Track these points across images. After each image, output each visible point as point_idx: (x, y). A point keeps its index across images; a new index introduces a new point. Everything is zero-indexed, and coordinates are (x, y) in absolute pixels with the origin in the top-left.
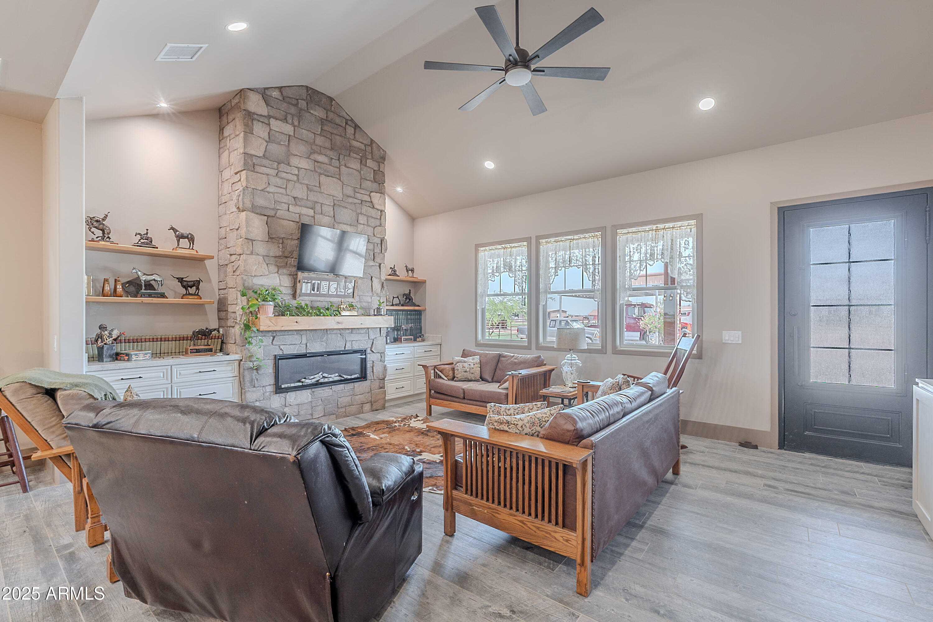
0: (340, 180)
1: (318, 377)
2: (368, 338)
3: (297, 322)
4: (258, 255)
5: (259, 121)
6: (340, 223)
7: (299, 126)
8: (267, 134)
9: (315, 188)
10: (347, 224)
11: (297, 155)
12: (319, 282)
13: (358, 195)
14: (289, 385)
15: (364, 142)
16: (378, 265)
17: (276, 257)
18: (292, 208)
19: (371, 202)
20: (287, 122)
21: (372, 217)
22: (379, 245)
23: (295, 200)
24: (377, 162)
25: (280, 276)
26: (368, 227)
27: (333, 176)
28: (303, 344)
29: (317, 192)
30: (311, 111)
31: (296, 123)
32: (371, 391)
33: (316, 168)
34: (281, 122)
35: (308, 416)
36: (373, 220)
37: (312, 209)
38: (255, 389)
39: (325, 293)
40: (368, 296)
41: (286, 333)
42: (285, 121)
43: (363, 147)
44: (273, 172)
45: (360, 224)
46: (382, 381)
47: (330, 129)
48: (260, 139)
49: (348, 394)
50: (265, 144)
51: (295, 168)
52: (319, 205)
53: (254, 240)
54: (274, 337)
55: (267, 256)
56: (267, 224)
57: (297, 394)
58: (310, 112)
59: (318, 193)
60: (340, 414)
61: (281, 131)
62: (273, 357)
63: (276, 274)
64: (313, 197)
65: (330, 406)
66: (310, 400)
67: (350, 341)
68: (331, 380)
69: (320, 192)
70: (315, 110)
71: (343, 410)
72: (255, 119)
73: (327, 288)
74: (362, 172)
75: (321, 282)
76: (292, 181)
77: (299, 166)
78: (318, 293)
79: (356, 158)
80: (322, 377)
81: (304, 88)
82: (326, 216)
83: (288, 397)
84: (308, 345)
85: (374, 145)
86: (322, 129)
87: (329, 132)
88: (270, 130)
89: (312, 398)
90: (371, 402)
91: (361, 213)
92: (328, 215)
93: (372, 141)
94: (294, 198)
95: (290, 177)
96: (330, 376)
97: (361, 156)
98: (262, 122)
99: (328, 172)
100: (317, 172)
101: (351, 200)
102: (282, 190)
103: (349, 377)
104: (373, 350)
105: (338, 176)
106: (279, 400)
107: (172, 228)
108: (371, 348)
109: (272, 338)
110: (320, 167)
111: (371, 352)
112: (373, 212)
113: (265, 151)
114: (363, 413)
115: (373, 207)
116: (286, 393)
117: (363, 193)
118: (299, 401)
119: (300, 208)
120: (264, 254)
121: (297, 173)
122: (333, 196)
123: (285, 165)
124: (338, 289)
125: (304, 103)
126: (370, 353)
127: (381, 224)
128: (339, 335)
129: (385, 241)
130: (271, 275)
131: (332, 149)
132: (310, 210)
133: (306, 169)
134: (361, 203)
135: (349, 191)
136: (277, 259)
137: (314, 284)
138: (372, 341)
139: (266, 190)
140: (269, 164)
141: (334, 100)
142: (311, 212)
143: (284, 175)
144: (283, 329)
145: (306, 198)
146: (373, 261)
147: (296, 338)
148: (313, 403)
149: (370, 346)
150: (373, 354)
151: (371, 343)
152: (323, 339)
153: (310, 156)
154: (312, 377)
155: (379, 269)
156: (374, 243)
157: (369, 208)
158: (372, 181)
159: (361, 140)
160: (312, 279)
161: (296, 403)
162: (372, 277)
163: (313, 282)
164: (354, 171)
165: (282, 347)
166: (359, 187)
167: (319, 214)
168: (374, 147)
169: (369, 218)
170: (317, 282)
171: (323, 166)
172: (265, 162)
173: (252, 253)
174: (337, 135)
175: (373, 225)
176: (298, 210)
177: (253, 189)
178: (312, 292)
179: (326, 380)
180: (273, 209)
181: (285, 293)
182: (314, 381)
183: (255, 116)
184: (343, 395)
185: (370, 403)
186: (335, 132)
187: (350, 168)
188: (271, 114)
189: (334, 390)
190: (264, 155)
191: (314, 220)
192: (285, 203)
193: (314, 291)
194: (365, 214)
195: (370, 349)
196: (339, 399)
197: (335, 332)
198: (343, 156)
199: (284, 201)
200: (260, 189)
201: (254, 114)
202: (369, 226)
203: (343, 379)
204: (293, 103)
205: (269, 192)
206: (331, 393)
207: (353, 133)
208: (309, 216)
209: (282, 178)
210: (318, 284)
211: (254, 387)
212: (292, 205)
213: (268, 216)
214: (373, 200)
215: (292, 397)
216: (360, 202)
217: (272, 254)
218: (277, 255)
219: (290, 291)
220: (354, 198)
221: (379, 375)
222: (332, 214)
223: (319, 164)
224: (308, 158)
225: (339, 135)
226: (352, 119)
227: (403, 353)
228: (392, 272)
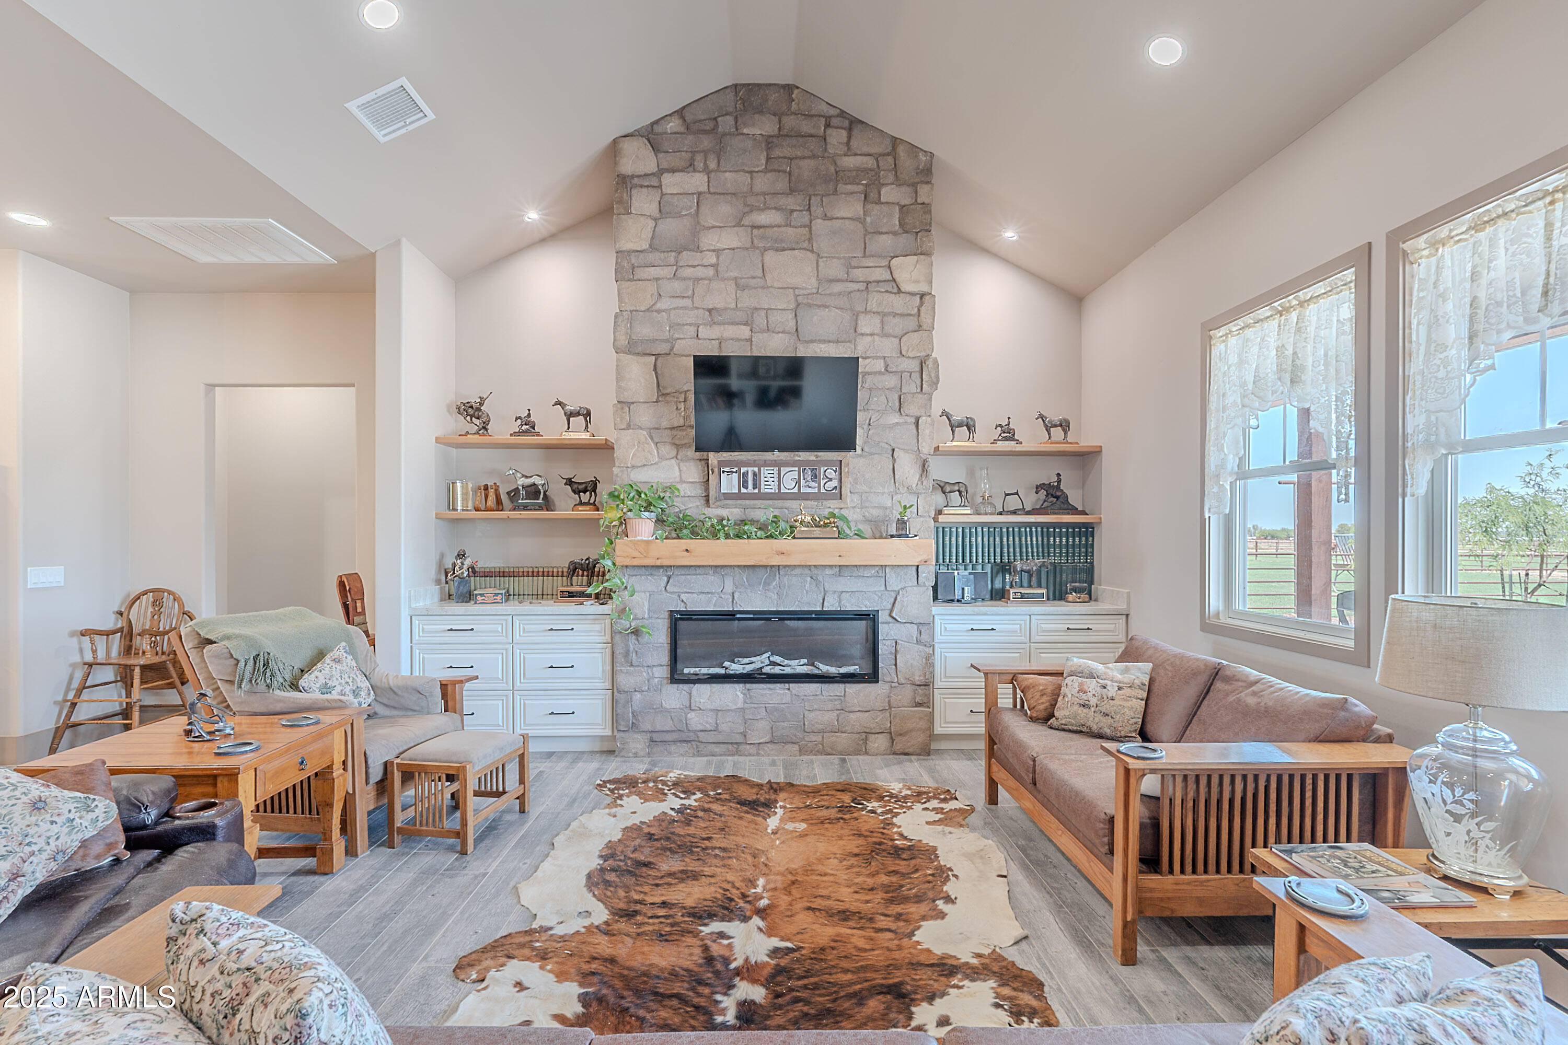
0: (812, 251)
1: (760, 662)
2: (883, 588)
3: (687, 550)
4: (640, 428)
5: (641, 186)
6: (812, 341)
7: (718, 169)
8: (655, 205)
9: (753, 282)
10: (829, 342)
11: (714, 227)
12: (756, 469)
13: (859, 274)
14: (697, 669)
15: (872, 151)
16: (913, 420)
17: (672, 429)
18: (704, 332)
19: (894, 280)
20: (695, 171)
21: (895, 315)
22: (916, 376)
23: (711, 314)
24: (908, 186)
25: (681, 464)
26: (884, 339)
27: (794, 246)
28: (725, 594)
29: (755, 288)
30: (745, 131)
31: (712, 165)
32: (890, 707)
33: (756, 241)
34: (681, 174)
35: (737, 736)
36: (897, 320)
37: (746, 324)
38: (632, 668)
39: (773, 491)
40: (884, 493)
41: (692, 571)
42: (691, 169)
43: (870, 162)
44: (667, 272)
45: (863, 335)
46: (920, 691)
47: (787, 152)
48: (642, 218)
49: (830, 706)
50: (652, 224)
51: (711, 253)
52: (763, 313)
53: (633, 403)
54: (669, 578)
55: (657, 429)
56: (655, 369)
57: (714, 690)
58: (743, 134)
59: (760, 290)
60: (810, 744)
61: (682, 191)
62: (666, 615)
63: (673, 461)
64: (747, 301)
65: (785, 724)
66: (740, 705)
67: (835, 592)
68: (788, 670)
69: (763, 288)
70: (753, 125)
71: (818, 738)
72: (636, 186)
73: (776, 480)
74: (868, 219)
75: (760, 470)
76: (702, 279)
77: (720, 246)
78: (756, 491)
79: (852, 193)
80: (767, 662)
81: (729, 90)
82: (779, 332)
83: (694, 693)
84: (736, 596)
85: (901, 150)
86: (768, 159)
87: (785, 158)
88: (662, 195)
89: (745, 702)
90: (890, 733)
91: (866, 312)
92: (781, 330)
93: (895, 141)
94: (710, 311)
95: (700, 272)
96: (786, 662)
97: (866, 185)
98: (648, 186)
99: (782, 241)
100: (758, 248)
101: (838, 288)
102: (685, 300)
103: (832, 670)
104: (894, 615)
105: (805, 245)
106: (678, 695)
107: (559, 403)
108: (891, 611)
109: (666, 579)
110: (763, 237)
111: (890, 620)
112: (898, 303)
113: (653, 238)
114: (866, 753)
115: (899, 291)
116: (692, 685)
117: (871, 265)
118: (717, 704)
119: (722, 327)
120: (652, 426)
121: (713, 260)
122: (794, 289)
123: (689, 253)
124: (803, 482)
125: (730, 120)
126: (888, 623)
127: (920, 326)
128: (809, 579)
129: (930, 363)
130: (664, 463)
131: (792, 191)
132: (743, 327)
133: (733, 249)
134: (867, 288)
135: (834, 269)
136: (674, 432)
137: (746, 475)
138: (894, 595)
139: (654, 308)
140: (660, 259)
141: (798, 88)
142: (745, 332)
143: (688, 272)
145: (733, 306)
146: (897, 415)
147: (711, 581)
148: (747, 711)
149: (890, 607)
150: (898, 625)
151: (892, 600)
152: (769, 584)
153: (741, 220)
154: (746, 660)
155: (915, 431)
156: (902, 372)
157: (887, 295)
158: (895, 234)
159: (865, 149)
160: (740, 464)
161: (712, 707)
162: (893, 450)
163: (743, 470)
164: (847, 222)
165: (683, 597)
166: (860, 255)
167: (762, 331)
168: (902, 154)
169: (886, 318)
170: (750, 469)
171: (769, 232)
172: (653, 257)
173: (629, 427)
174: (804, 158)
175: (898, 331)
176: (716, 332)
177: (631, 311)
178: (743, 490)
179: (777, 670)
180: (667, 341)
181: (689, 494)
182: (749, 668)
183: (636, 181)
184: (815, 707)
185: (888, 736)
186: (799, 154)
187: (837, 218)
188: (665, 165)
189: (794, 692)
190: (651, 246)
191: (751, 345)
192: (690, 325)
193: (747, 488)
194: (874, 310)
195: (887, 612)
196: (806, 713)
197: (798, 571)
198: (819, 198)
199: (689, 321)
200: (643, 309)
201: (633, 177)
202: (888, 336)
203: (816, 671)
204: (708, 128)
205: (659, 311)
206: (787, 699)
207: (845, 140)
208: (738, 340)
209: (684, 279)
210: (755, 474)
211: (632, 665)
212: (705, 324)
213: (657, 356)
214: (896, 276)
215: (704, 694)
216: (862, 286)
217: (665, 423)
218: (676, 425)
219: (699, 491)
220: (847, 281)
221: (913, 675)
222: (791, 324)
223: (761, 230)
224: (739, 225)
225: (809, 157)
226: (842, 112)
227: (993, 629)
228: (1003, 435)
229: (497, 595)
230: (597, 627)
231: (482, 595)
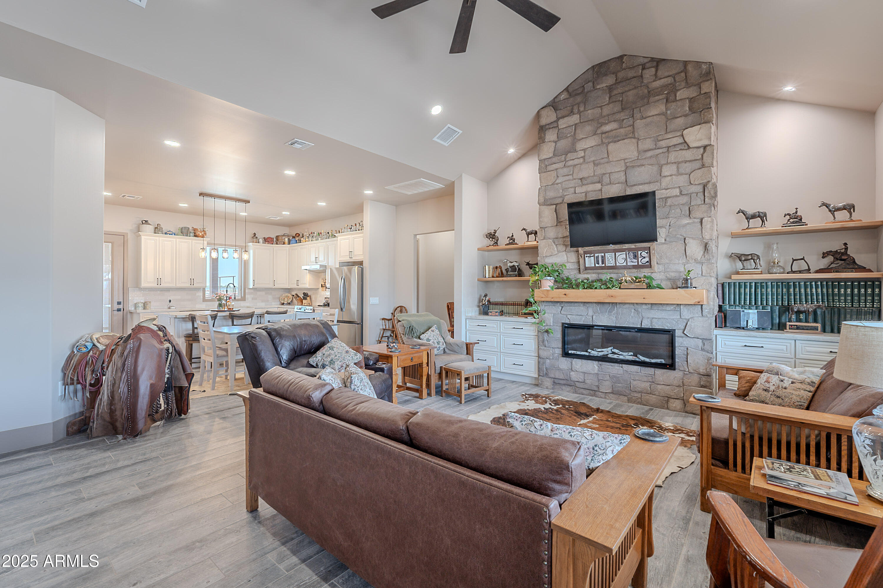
0: (635, 138)
1: (607, 351)
2: (679, 317)
3: (565, 294)
4: (549, 239)
5: (550, 128)
6: (634, 185)
7: (585, 110)
8: (556, 135)
9: (602, 161)
10: (645, 184)
11: (583, 138)
12: (603, 254)
13: (663, 143)
14: (575, 352)
15: (671, 73)
16: (699, 220)
17: (564, 237)
18: (578, 190)
19: (685, 142)
20: (574, 114)
21: (686, 162)
22: (701, 195)
23: (581, 181)
24: (695, 86)
25: (568, 254)
26: (679, 177)
27: (624, 137)
28: (589, 316)
29: (603, 164)
30: (598, 87)
31: (582, 109)
32: (683, 385)
33: (604, 140)
34: (567, 118)
35: (595, 387)
36: (688, 164)
37: (599, 182)
38: (545, 348)
39: (612, 265)
40: (679, 263)
41: (572, 304)
42: (572, 114)
43: (670, 80)
44: (561, 165)
45: (665, 176)
46: (704, 378)
47: (620, 91)
48: (550, 143)
49: (645, 379)
50: (554, 144)
51: (581, 151)
52: (607, 175)
53: (546, 227)
54: (562, 307)
55: (557, 238)
56: (556, 211)
57: (583, 362)
58: (596, 89)
59: (606, 164)
60: (634, 398)
61: (567, 125)
62: (561, 325)
63: (564, 253)
64: (599, 171)
65: (620, 385)
66: (596, 372)
67: (648, 318)
68: (621, 357)
69: (607, 162)
70: (602, 83)
71: (639, 395)
72: (547, 129)
73: (614, 259)
74: (669, 112)
75: (605, 255)
76: (577, 165)
77: (586, 147)
78: (604, 265)
79: (658, 101)
80: (610, 352)
81: (590, 70)
82: (616, 184)
83: (573, 363)
84: (594, 317)
85: (689, 66)
86: (610, 98)
87: (619, 93)
88: (559, 130)
89: (599, 371)
90: (684, 400)
91: (667, 163)
92: (617, 182)
93: (686, 63)
94: (581, 179)
95: (576, 162)
96: (621, 353)
97: (667, 94)
98: (552, 128)
99: (618, 136)
100: (605, 143)
101: (649, 154)
102: (569, 176)
103: (647, 360)
104: (685, 332)
105: (631, 135)
106: (566, 363)
107: (524, 229)
108: (684, 330)
109: (561, 308)
110: (607, 137)
111: (683, 335)
112: (688, 155)
113: (554, 151)
114: (668, 408)
115: (689, 147)
116: (572, 359)
117: (670, 137)
118: (584, 370)
119: (587, 186)
120: (554, 237)
121: (583, 154)
122: (624, 160)
123: (571, 154)
124: (628, 259)
125: (590, 84)
126: (682, 337)
127: (704, 165)
128: (633, 310)
129: (710, 186)
130: (560, 254)
131: (623, 109)
132: (597, 184)
133: (592, 147)
134: (668, 150)
135: (648, 144)
136: (564, 239)
137: (598, 257)
138: (686, 321)
139: (555, 183)
140: (558, 160)
141: (626, 55)
142: (598, 186)
143: (571, 163)
144: (552, 300)
145: (593, 174)
146: (688, 219)
147: (581, 309)
148: (599, 375)
149: (683, 328)
150: (688, 338)
151: (685, 324)
152: (611, 312)
153: (596, 131)
154: (599, 350)
155: (700, 226)
156: (691, 194)
157: (681, 151)
158: (686, 116)
159: (667, 74)
160: (594, 252)
161: (582, 371)
162: (685, 239)
163: (596, 255)
164: (655, 117)
165: (569, 316)
166: (663, 133)
167: (607, 184)
168: (690, 69)
169: (680, 165)
170: (600, 255)
171: (611, 134)
172: (555, 160)
173: (544, 239)
174: (630, 90)
175: (688, 171)
176: (584, 189)
177: (545, 186)
178: (597, 265)
179: (615, 356)
180: (561, 197)
181: (571, 268)
182: (601, 354)
183: (547, 127)
184: (637, 378)
185: (682, 402)
186: (627, 89)
187: (649, 117)
188: (559, 116)
189: (625, 369)
190: (554, 155)
191: (602, 192)
192: (571, 188)
193: (598, 264)
194: (672, 162)
195: (682, 331)
196: (632, 381)
197: (627, 306)
198: (638, 109)
199: (571, 186)
200: (550, 184)
201: (546, 125)
202: (682, 174)
203: (638, 360)
204: (580, 91)
205: (557, 184)
206: (621, 372)
207: (654, 73)
208: (595, 191)
209: (569, 166)
210: (602, 257)
211: (545, 347)
212: (578, 186)
213: (556, 205)
214: (686, 140)
215: (578, 364)
216: (665, 150)
217: (560, 235)
218: (565, 236)
219: (576, 266)
220: (655, 149)
221: (699, 368)
222: (623, 178)
223: (607, 134)
224: (595, 134)
225: (632, 89)
226: (652, 58)
227: (762, 347)
228: (791, 220)
229: (496, 312)
230: (532, 328)
231: (491, 312)
